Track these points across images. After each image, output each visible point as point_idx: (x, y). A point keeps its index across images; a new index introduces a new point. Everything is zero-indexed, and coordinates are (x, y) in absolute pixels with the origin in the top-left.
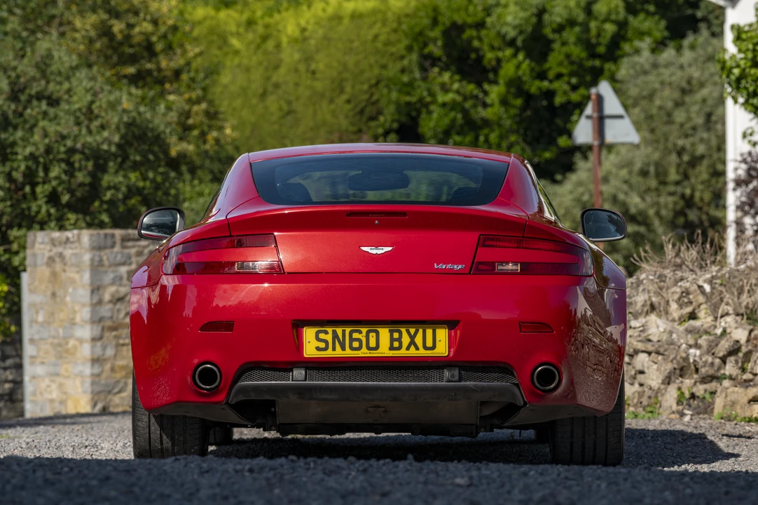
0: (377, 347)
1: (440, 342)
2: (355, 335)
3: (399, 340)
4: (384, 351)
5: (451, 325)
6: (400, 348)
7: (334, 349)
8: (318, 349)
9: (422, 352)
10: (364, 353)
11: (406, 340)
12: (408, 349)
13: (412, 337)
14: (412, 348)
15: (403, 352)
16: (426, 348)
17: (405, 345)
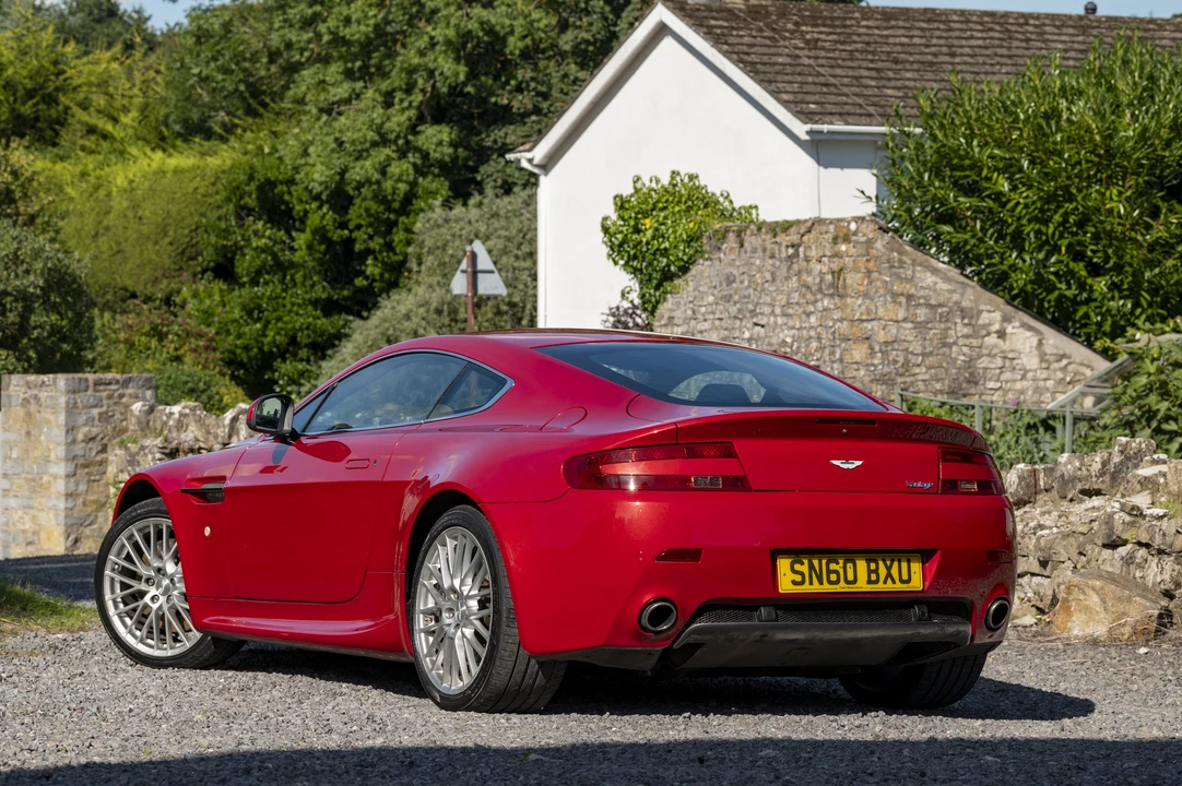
0: (855, 581)
1: (913, 577)
2: (833, 566)
3: (876, 571)
4: (862, 585)
5: (925, 556)
6: (877, 582)
7: (811, 583)
8: (794, 582)
9: (899, 586)
10: (842, 587)
11: (883, 571)
12: (885, 582)
13: (889, 569)
14: (889, 580)
15: (880, 587)
16: (902, 581)
17: (882, 578)
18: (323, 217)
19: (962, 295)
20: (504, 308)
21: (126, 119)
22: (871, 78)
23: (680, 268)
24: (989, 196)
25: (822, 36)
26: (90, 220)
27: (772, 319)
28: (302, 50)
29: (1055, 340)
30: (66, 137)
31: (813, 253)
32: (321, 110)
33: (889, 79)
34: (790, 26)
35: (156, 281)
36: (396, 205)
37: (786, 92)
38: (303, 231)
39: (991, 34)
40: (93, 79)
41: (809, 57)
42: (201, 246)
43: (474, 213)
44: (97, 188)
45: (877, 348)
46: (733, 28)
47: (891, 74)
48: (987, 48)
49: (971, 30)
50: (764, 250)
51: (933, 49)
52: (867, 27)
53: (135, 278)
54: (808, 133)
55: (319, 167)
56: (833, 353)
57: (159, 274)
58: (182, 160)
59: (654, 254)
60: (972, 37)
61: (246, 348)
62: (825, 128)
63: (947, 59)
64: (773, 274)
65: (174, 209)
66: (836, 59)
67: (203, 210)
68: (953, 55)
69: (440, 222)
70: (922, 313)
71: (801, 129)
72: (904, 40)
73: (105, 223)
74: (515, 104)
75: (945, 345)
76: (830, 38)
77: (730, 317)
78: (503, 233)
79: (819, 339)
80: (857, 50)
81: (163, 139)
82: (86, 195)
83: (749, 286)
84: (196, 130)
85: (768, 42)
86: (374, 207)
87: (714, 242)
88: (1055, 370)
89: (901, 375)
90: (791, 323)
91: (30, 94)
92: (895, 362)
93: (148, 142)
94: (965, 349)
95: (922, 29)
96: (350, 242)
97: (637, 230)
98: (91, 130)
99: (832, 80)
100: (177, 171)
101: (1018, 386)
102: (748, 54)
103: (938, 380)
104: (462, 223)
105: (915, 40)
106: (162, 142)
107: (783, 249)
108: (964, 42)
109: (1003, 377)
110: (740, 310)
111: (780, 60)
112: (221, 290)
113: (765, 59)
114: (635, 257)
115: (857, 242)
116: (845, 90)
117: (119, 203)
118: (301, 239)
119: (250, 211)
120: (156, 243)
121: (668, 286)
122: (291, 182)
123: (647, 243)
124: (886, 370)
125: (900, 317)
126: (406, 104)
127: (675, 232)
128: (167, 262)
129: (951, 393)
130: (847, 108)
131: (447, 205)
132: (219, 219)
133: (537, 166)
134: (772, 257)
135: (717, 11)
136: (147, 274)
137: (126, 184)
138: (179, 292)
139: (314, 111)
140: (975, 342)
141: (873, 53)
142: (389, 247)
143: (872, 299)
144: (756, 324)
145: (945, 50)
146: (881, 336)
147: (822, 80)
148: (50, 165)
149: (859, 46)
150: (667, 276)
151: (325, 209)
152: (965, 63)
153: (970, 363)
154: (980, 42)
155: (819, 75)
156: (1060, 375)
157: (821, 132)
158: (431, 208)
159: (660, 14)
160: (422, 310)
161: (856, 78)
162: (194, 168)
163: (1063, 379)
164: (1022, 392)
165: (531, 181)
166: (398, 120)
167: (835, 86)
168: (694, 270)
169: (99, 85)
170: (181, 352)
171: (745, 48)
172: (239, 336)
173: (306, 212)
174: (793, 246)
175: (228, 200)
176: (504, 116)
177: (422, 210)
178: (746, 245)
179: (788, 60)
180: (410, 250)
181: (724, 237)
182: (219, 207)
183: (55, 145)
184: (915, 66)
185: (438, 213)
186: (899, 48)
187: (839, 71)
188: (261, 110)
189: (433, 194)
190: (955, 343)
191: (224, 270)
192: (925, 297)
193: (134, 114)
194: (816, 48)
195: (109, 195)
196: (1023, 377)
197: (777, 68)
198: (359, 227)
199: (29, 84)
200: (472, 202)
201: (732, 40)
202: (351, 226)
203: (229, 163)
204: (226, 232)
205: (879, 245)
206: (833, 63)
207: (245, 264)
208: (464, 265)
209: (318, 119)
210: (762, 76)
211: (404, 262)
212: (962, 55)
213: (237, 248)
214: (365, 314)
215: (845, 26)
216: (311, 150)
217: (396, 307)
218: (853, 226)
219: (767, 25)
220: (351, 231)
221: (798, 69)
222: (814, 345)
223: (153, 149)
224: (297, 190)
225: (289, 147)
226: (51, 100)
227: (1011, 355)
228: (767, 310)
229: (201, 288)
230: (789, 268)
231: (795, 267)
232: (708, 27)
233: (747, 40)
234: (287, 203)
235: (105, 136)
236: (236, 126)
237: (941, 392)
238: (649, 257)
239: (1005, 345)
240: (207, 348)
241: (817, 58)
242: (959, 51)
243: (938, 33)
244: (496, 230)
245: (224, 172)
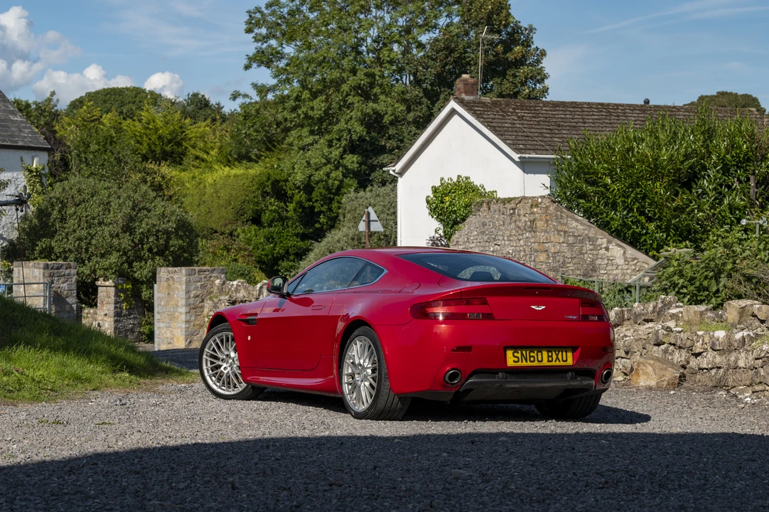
0: (542, 361)
1: (568, 359)
2: (532, 354)
3: (551, 356)
4: (545, 363)
5: (574, 349)
6: (552, 361)
7: (522, 362)
8: (514, 361)
9: (562, 363)
10: (536, 363)
11: (554, 356)
12: (555, 361)
13: (557, 355)
14: (557, 361)
15: (553, 363)
16: (563, 361)
17: (554, 359)
18: (301, 197)
19: (589, 231)
20: (382, 237)
21: (213, 153)
22: (548, 133)
23: (461, 219)
24: (601, 186)
25: (525, 115)
26: (196, 198)
27: (503, 242)
28: (291, 122)
29: (631, 251)
30: (185, 161)
31: (522, 212)
32: (300, 149)
33: (556, 134)
34: (511, 110)
35: (226, 225)
36: (334, 191)
37: (509, 140)
38: (292, 203)
39: (601, 113)
40: (198, 135)
41: (520, 124)
42: (246, 210)
43: (369, 194)
44: (199, 184)
45: (551, 255)
46: (485, 111)
47: (556, 132)
48: (600, 119)
49: (593, 111)
50: (500, 211)
51: (576, 120)
52: (546, 110)
53: (216, 224)
54: (519, 158)
55: (299, 174)
56: (531, 257)
57: (227, 222)
58: (238, 171)
59: (450, 213)
60: (593, 115)
61: (266, 255)
62: (527, 156)
63: (582, 124)
64: (503, 222)
65: (234, 193)
66: (532, 125)
67: (247, 193)
68: (585, 123)
69: (353, 198)
70: (571, 240)
71: (516, 156)
72: (562, 116)
73: (203, 199)
74: (388, 145)
75: (581, 254)
76: (529, 115)
77: (484, 241)
78: (382, 203)
79: (525, 251)
80: (541, 121)
81: (229, 161)
82: (195, 187)
83: (493, 227)
84: (244, 157)
85: (501, 117)
86: (324, 192)
87: (477, 207)
88: (631, 265)
89: (562, 267)
90: (512, 244)
91: (170, 142)
92: (559, 261)
93: (222, 163)
94: (590, 256)
95: (571, 111)
96: (313, 207)
97: (442, 202)
98: (197, 158)
99: (530, 134)
100: (235, 176)
101: (615, 272)
102: (492, 122)
103: (578, 270)
104: (363, 199)
105: (568, 116)
106: (228, 163)
107: (508, 211)
108: (589, 117)
109: (608, 268)
110: (488, 238)
111: (507, 125)
112: (255, 229)
113: (500, 125)
114: (441, 214)
115: (541, 207)
116: (536, 139)
117: (209, 190)
118: (291, 206)
119: (268, 194)
120: (226, 208)
121: (456, 227)
122: (286, 180)
123: (447, 208)
124: (555, 265)
125: (561, 241)
126: (338, 146)
127: (459, 203)
128: (231, 217)
129: (584, 275)
130: (537, 146)
131: (356, 191)
132: (254, 197)
133: (397, 173)
134: (503, 214)
135: (478, 103)
136: (222, 222)
137: (212, 181)
138: (236, 230)
139: (296, 148)
140: (595, 252)
141: (548, 122)
142: (330, 210)
143: (548, 233)
144: (496, 244)
145: (581, 120)
146: (553, 250)
147: (525, 134)
148: (178, 173)
149: (542, 119)
150: (456, 223)
151: (301, 193)
152: (590, 126)
153: (593, 261)
154: (597, 117)
155: (524, 132)
156: (633, 267)
157: (525, 158)
158: (349, 192)
159: (452, 104)
160: (345, 238)
161: (540, 133)
162: (243, 174)
163: (635, 269)
164: (616, 275)
165: (394, 180)
166: (336, 153)
167: (531, 137)
168: (468, 220)
169: (200, 138)
170: (237, 257)
171: (491, 120)
172: (263, 250)
173: (293, 194)
174: (512, 209)
175: (258, 189)
176: (382, 150)
177: (345, 193)
178: (491, 209)
179: (510, 125)
180: (340, 211)
181: (481, 205)
182: (254, 192)
183: (181, 164)
184: (568, 128)
185: (352, 195)
186: (560, 120)
187: (533, 130)
188: (273, 149)
189: (350, 186)
190: (586, 253)
191: (256, 220)
192: (572, 232)
193: (216, 150)
194: (522, 120)
195: (205, 186)
196: (617, 268)
197: (505, 129)
198: (317, 201)
199: (169, 137)
200: (367, 189)
201: (485, 116)
202: (314, 200)
203: (258, 172)
204: (257, 203)
205: (551, 208)
206: (530, 126)
207: (266, 217)
208: (364, 218)
209: (298, 153)
210: (498, 133)
211: (337, 216)
212: (588, 123)
213: (263, 210)
214: (320, 240)
215: (536, 110)
216: (296, 166)
217: (333, 237)
218: (540, 200)
219: (501, 110)
220: (313, 203)
221: (515, 129)
222: (522, 254)
223: (224, 166)
224: (290, 184)
225: (286, 165)
226: (179, 144)
227: (611, 258)
228: (501, 238)
229: (246, 228)
230: (511, 219)
231: (514, 218)
232: (474, 110)
233: (491, 116)
234: (285, 190)
235: (203, 160)
236: (262, 156)
237: (580, 275)
238: (447, 214)
239: (609, 254)
240: (248, 255)
241: (523, 124)
242: (587, 121)
243: (578, 113)
244: (379, 202)
245: (256, 176)
